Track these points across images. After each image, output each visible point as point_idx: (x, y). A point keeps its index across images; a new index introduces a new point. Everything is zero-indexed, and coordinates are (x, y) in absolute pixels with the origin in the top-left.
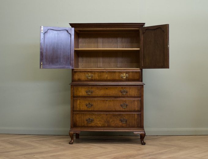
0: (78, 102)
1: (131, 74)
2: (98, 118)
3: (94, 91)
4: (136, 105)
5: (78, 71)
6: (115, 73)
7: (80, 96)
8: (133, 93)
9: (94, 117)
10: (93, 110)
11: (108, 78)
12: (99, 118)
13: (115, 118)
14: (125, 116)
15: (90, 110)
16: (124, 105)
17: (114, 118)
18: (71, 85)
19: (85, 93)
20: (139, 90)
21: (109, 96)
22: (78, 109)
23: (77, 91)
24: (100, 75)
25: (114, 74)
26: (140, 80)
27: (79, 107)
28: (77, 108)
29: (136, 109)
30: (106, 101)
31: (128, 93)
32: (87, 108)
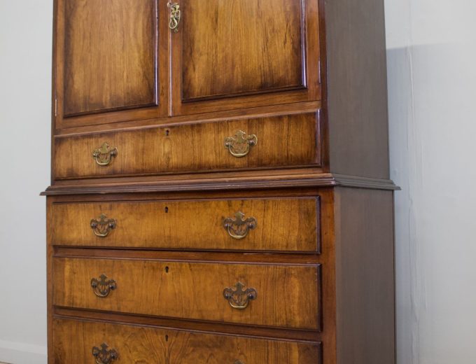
0: (67, 268)
1: (268, 129)
2: (135, 349)
3: (119, 224)
4: (296, 300)
5: (67, 138)
6: (199, 131)
7: (73, 244)
8: (281, 230)
9: (119, 344)
10: (115, 309)
11: (174, 160)
12: (139, 348)
13: (202, 356)
14: (241, 353)
15: (107, 307)
16: (239, 293)
17: (197, 355)
18: (48, 196)
19: (90, 232)
20: (308, 214)
21: (174, 245)
22: (66, 299)
23: (62, 223)
24: (141, 145)
25: (196, 138)
26: (318, 161)
27: (71, 289)
28: (64, 294)
29: (298, 321)
30: (164, 272)
31: (258, 233)
32: (95, 298)
